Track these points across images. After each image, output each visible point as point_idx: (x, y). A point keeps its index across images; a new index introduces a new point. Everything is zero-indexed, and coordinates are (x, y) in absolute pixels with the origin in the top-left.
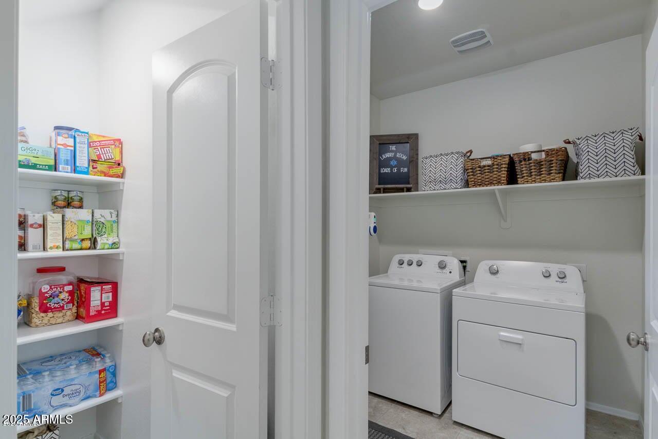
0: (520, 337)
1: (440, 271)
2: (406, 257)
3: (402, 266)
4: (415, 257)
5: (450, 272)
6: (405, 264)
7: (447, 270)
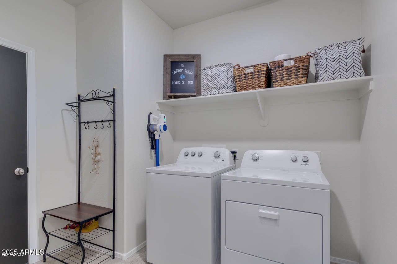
0: (276, 213)
1: (215, 159)
2: (191, 150)
3: (187, 157)
4: (197, 150)
5: (223, 161)
6: (190, 156)
7: (220, 159)
